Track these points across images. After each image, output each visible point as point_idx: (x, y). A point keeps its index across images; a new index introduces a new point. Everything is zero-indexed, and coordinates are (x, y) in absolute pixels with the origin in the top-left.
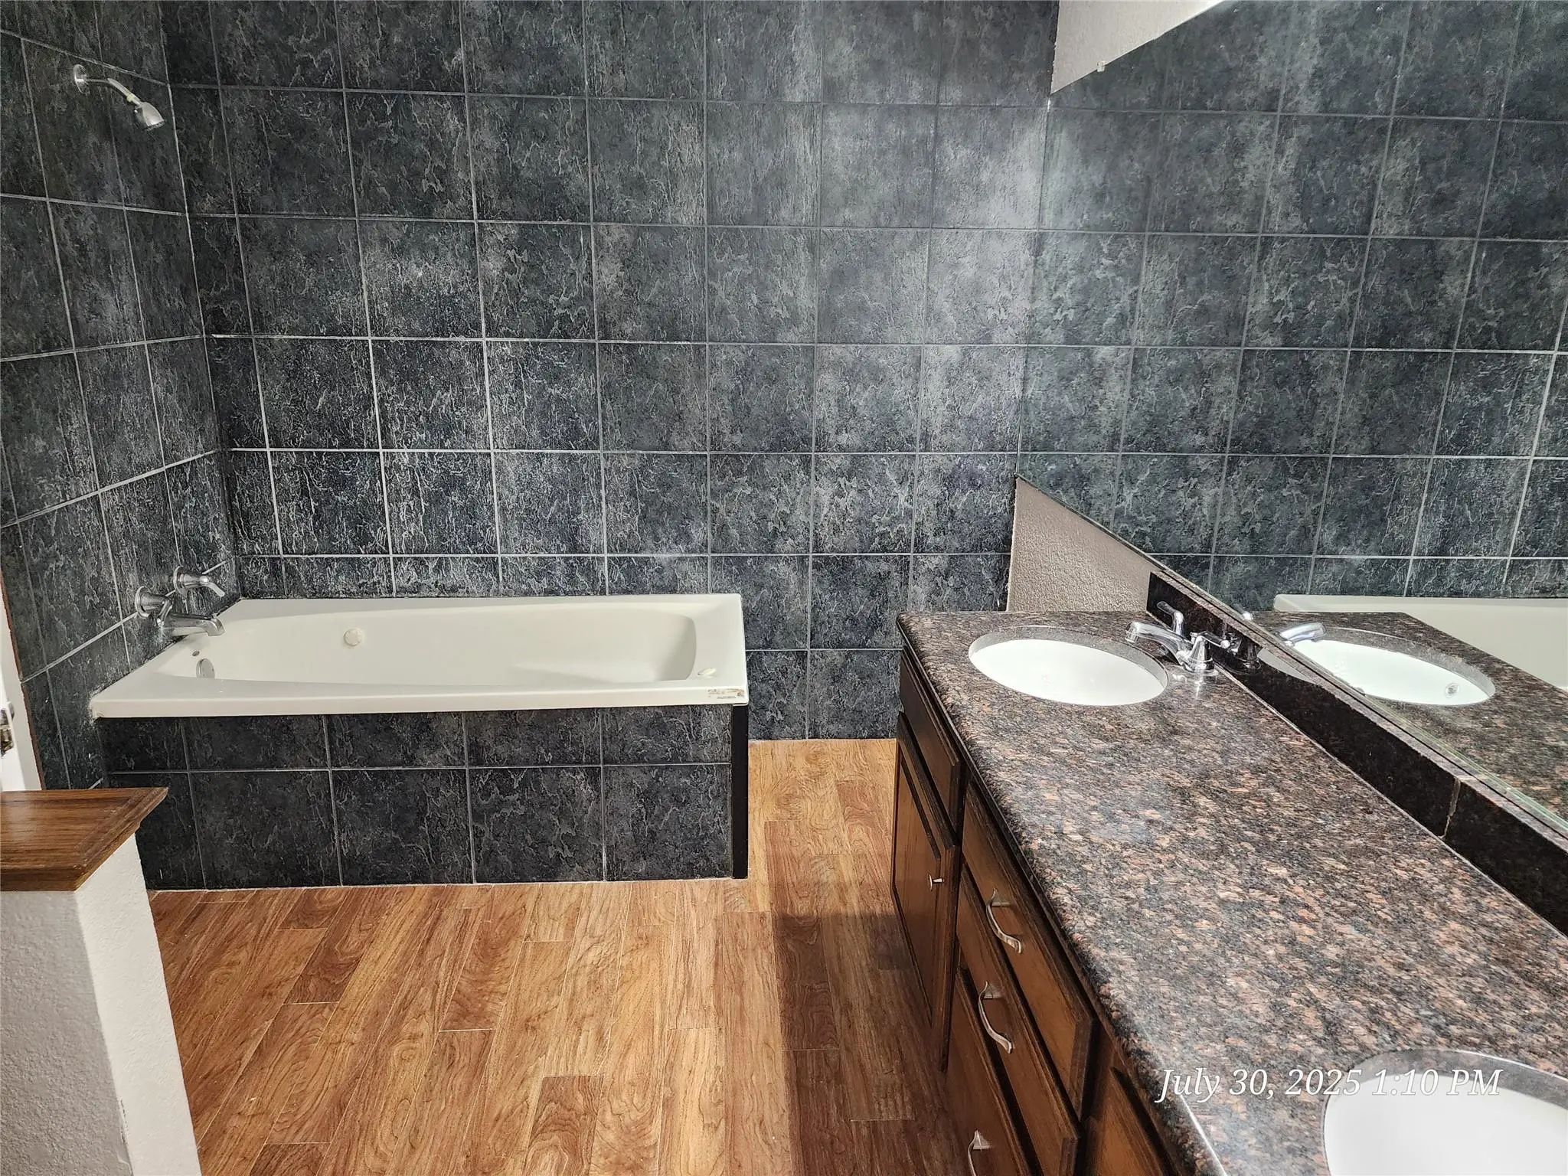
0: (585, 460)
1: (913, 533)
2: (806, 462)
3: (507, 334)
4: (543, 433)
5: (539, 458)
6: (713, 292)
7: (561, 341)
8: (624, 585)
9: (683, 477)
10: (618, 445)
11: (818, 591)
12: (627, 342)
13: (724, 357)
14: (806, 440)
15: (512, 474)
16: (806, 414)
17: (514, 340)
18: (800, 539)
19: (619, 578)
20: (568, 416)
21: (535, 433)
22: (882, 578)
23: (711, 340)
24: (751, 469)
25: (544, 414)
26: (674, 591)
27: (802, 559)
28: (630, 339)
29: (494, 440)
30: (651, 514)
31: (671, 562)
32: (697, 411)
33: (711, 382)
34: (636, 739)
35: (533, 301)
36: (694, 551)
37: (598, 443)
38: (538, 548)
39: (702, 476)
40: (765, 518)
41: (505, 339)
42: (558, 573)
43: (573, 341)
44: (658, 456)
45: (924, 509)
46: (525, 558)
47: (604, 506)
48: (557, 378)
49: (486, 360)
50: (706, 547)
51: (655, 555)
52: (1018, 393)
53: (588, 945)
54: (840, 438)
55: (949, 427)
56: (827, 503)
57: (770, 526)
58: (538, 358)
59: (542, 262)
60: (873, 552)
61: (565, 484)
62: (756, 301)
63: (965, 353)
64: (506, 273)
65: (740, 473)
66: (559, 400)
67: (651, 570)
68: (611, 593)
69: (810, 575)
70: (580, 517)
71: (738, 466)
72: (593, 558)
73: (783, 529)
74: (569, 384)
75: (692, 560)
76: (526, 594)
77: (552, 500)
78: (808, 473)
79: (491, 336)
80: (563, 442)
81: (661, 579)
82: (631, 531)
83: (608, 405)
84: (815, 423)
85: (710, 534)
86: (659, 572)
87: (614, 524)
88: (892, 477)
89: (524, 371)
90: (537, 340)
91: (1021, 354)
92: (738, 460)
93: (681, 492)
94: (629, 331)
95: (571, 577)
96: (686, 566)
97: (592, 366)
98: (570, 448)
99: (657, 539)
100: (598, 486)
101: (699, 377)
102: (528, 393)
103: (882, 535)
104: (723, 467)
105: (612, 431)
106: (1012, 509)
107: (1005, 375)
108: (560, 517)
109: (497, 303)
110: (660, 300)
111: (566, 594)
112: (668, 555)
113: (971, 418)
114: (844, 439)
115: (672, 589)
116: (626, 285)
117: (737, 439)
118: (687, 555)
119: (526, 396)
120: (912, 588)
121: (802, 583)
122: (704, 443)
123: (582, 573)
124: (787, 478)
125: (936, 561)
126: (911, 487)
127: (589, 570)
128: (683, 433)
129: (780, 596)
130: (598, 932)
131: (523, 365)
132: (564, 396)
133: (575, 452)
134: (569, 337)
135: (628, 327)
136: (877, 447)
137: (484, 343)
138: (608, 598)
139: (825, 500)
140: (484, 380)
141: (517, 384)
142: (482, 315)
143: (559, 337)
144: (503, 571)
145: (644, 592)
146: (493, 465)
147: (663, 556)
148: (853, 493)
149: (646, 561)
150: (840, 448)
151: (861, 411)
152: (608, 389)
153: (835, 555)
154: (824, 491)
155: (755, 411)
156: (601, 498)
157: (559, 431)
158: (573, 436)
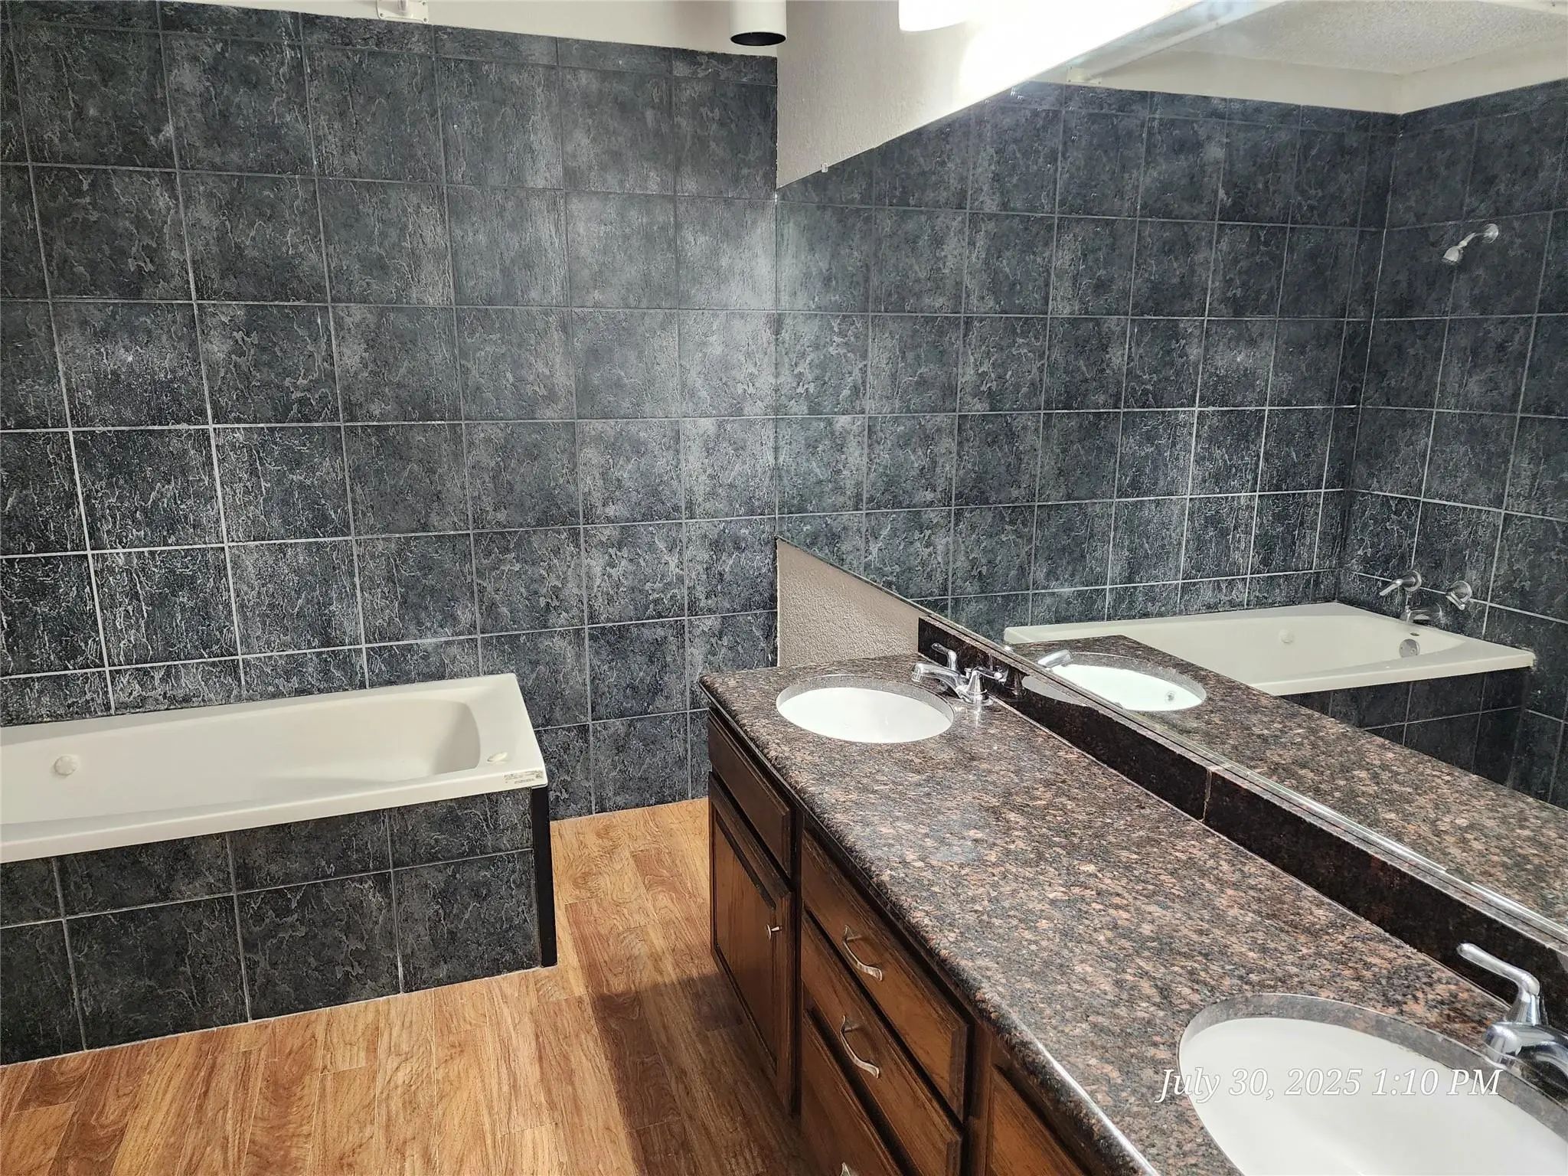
0: (335, 547)
1: (686, 598)
2: (574, 535)
3: (238, 420)
4: (286, 522)
5: (282, 549)
6: (466, 371)
7: (301, 425)
8: (386, 676)
9: (446, 558)
10: (371, 529)
11: (596, 662)
12: (375, 423)
13: (482, 435)
14: (573, 513)
15: (251, 568)
16: (572, 488)
17: (247, 426)
18: (575, 612)
19: (380, 669)
20: (313, 504)
21: (276, 522)
22: (660, 643)
23: (467, 419)
24: (518, 545)
25: (285, 502)
26: (442, 677)
27: (578, 632)
28: (379, 421)
29: (228, 533)
30: (412, 598)
31: (438, 646)
32: (457, 491)
33: (469, 461)
34: (428, 836)
35: (266, 385)
36: (461, 634)
37: (349, 529)
38: (285, 646)
39: (466, 557)
40: (536, 593)
41: (236, 426)
42: (310, 670)
43: (316, 424)
44: (416, 538)
45: (694, 573)
46: (270, 658)
47: (358, 592)
48: (298, 464)
49: (214, 449)
50: (475, 628)
51: (419, 641)
52: (772, 461)
53: (395, 1065)
54: (607, 510)
55: (712, 494)
56: (599, 574)
57: (542, 602)
58: (276, 444)
59: (275, 344)
60: (648, 618)
61: (312, 573)
62: (511, 380)
63: (720, 425)
64: (233, 356)
65: (507, 550)
66: (301, 486)
67: (415, 657)
68: (372, 686)
69: (587, 647)
70: (332, 608)
71: (503, 543)
72: (349, 650)
73: (555, 603)
74: (313, 469)
75: (460, 643)
76: (274, 696)
77: (298, 593)
78: (577, 546)
79: (218, 423)
80: (309, 530)
81: (428, 666)
82: (391, 618)
83: (359, 491)
84: (581, 498)
85: (478, 615)
86: (425, 658)
87: (370, 613)
88: (661, 545)
89: (260, 458)
90: (273, 425)
91: (771, 425)
92: (504, 538)
93: (444, 573)
94: (377, 412)
95: (326, 672)
96: (454, 650)
97: (338, 449)
98: (317, 536)
99: (419, 623)
100: (352, 575)
101: (457, 456)
102: (266, 481)
103: (656, 602)
104: (488, 545)
105: (364, 515)
106: (776, 568)
107: (758, 445)
108: (309, 610)
109: (225, 388)
110: (412, 382)
111: (320, 691)
112: (434, 640)
113: (731, 486)
114: (611, 510)
115: (439, 674)
116: (371, 367)
117: (501, 516)
118: (455, 638)
119: (263, 484)
120: (689, 650)
121: (579, 656)
122: (466, 523)
123: (338, 667)
124: (556, 552)
125: (710, 622)
126: (680, 554)
127: (346, 663)
128: (443, 514)
129: (557, 672)
130: (405, 1048)
131: (258, 452)
132: (308, 482)
133: (322, 540)
134: (310, 421)
135: (376, 409)
136: (644, 517)
137: (211, 430)
138: (369, 690)
139: (597, 570)
140: (212, 469)
141: (253, 472)
142: (208, 400)
143: (299, 421)
144: (246, 673)
145: (410, 681)
146: (228, 560)
147: (428, 641)
148: (624, 563)
149: (409, 648)
150: (609, 520)
151: (627, 484)
152: (358, 474)
153: (611, 624)
154: (596, 563)
155: (518, 488)
156: (355, 586)
157: (303, 520)
158: (320, 523)
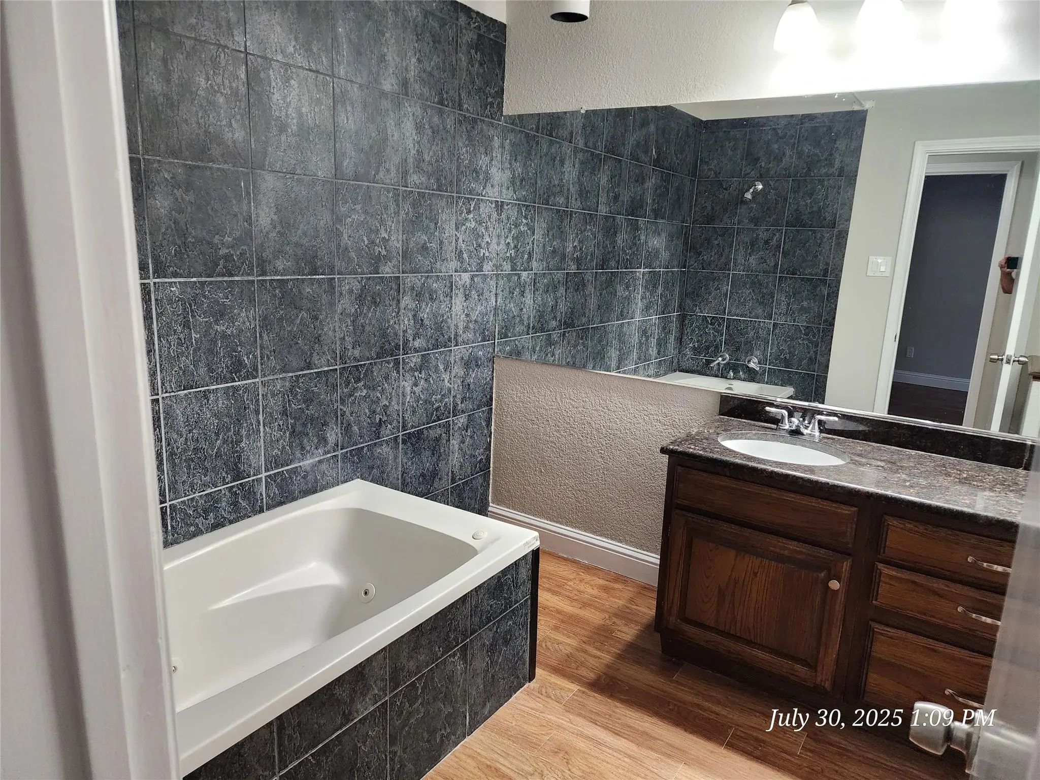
1: (452, 403)
2: (397, 363)
3: (175, 275)
4: (211, 370)
6: (339, 235)
7: (226, 279)
8: (278, 499)
9: (319, 389)
10: (273, 371)
11: (405, 460)
12: (279, 278)
13: (347, 287)
14: (397, 347)
16: (397, 327)
17: (182, 280)
18: (395, 424)
19: (274, 493)
20: (231, 350)
21: (202, 371)
22: (438, 439)
23: (338, 274)
25: (210, 351)
27: (396, 438)
29: (163, 384)
30: (299, 428)
32: (330, 333)
33: (339, 309)
35: (200, 241)
36: (329, 452)
37: (257, 372)
38: (206, 485)
39: (334, 387)
40: (374, 412)
41: (173, 280)
42: (224, 504)
43: (236, 278)
44: (304, 375)
45: (456, 386)
46: (192, 499)
47: (261, 427)
48: (222, 315)
49: (153, 302)
50: (338, 446)
51: (301, 464)
52: (494, 303)
54: (415, 343)
55: (466, 328)
56: (409, 393)
57: (378, 417)
58: (205, 297)
60: (433, 422)
61: (228, 415)
62: (366, 242)
63: (472, 279)
64: (173, 212)
65: (358, 380)
66: (224, 336)
67: (298, 478)
68: (268, 509)
69: (400, 448)
70: (243, 444)
71: (357, 374)
72: (253, 480)
73: (385, 418)
74: (233, 320)
75: (328, 460)
76: (194, 535)
77: (217, 434)
78: (398, 372)
79: (158, 277)
80: (228, 375)
81: (306, 484)
82: (284, 447)
83: (265, 337)
84: (401, 334)
85: (340, 435)
86: (304, 477)
87: (270, 444)
88: (441, 367)
89: (192, 311)
90: (203, 279)
91: (494, 278)
92: (358, 370)
93: (321, 404)
94: (281, 268)
95: (235, 504)
96: (324, 467)
97: (252, 300)
98: (234, 381)
99: (303, 448)
100: (257, 412)
101: (332, 304)
102: (196, 332)
103: (437, 409)
104: (348, 377)
105: (268, 359)
106: (493, 377)
107: (489, 292)
108: (225, 449)
109: (165, 243)
110: (305, 241)
111: (231, 522)
112: (311, 461)
113: (476, 321)
115: (312, 490)
116: (278, 228)
117: (357, 353)
118: (324, 457)
119: (194, 335)
120: (451, 442)
121: (396, 458)
122: (335, 359)
123: (244, 499)
124: (387, 378)
125: (462, 420)
126: (450, 372)
127: (249, 492)
128: (322, 354)
129: (383, 472)
131: (190, 305)
132: (229, 332)
133: (237, 384)
134: (231, 275)
137: (152, 284)
138: (267, 514)
139: (408, 389)
140: (152, 323)
143: (223, 275)
145: (294, 499)
146: (161, 412)
147: (307, 463)
148: (422, 382)
149: (295, 471)
150: (416, 351)
152: (266, 323)
153: (413, 430)
154: (407, 385)
155: (367, 328)
156: (259, 423)
